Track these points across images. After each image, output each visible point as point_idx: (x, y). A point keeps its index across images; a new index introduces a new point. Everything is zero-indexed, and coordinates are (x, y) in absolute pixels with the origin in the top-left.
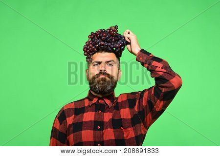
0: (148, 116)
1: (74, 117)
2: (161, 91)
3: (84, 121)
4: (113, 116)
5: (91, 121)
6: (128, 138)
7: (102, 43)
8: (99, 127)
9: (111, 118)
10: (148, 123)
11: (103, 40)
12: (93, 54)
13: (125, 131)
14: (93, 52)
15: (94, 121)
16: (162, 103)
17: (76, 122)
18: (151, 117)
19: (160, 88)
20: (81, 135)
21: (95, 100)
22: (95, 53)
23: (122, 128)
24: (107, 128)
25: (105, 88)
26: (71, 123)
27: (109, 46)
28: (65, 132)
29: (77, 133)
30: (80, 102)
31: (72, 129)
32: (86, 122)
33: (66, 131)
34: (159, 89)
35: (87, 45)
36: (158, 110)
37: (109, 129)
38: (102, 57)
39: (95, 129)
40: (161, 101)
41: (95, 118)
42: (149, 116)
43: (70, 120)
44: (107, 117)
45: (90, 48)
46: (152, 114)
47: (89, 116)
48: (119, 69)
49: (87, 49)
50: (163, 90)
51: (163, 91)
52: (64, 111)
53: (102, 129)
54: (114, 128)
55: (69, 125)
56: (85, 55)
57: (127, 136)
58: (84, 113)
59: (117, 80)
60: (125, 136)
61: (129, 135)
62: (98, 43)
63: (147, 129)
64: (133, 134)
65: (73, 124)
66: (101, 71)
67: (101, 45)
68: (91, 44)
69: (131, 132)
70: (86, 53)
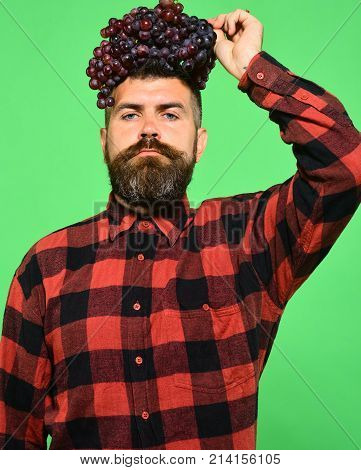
0: (280, 269)
1: (67, 276)
2: (315, 192)
3: (93, 286)
4: (181, 270)
5: (113, 288)
6: (227, 335)
7: (142, 49)
8: (137, 307)
9: (173, 275)
10: (283, 289)
11: (142, 42)
12: (118, 83)
13: (217, 316)
14: (117, 78)
15: (125, 288)
16: (320, 229)
17: (70, 290)
18: (289, 272)
19: (312, 183)
20: (85, 331)
21: (127, 222)
22: (123, 79)
23: (206, 307)
24: (160, 309)
25: (157, 189)
26: (56, 294)
27: (165, 56)
28: (39, 322)
29: (73, 324)
30: (83, 227)
31: (57, 312)
32: (99, 291)
33: (43, 318)
34: (311, 187)
35: (97, 57)
36: (308, 249)
37: (166, 312)
38: (147, 90)
39: (126, 312)
40: (316, 222)
41: (125, 278)
42: (284, 269)
43: (53, 286)
44: (163, 273)
45: (105, 65)
46: (292, 263)
47: (108, 274)
48: (197, 126)
49: (98, 69)
50: (323, 191)
51: (322, 194)
52: (35, 256)
53: (146, 311)
54: (182, 308)
55: (51, 300)
56: (93, 87)
57: (223, 332)
58: (93, 262)
59: (194, 161)
60: (216, 329)
61: (230, 328)
62: (128, 50)
63: (282, 307)
64: (241, 324)
65: (61, 297)
66: (144, 135)
67: (139, 55)
68: (109, 53)
69: (233, 318)
70: (95, 82)
